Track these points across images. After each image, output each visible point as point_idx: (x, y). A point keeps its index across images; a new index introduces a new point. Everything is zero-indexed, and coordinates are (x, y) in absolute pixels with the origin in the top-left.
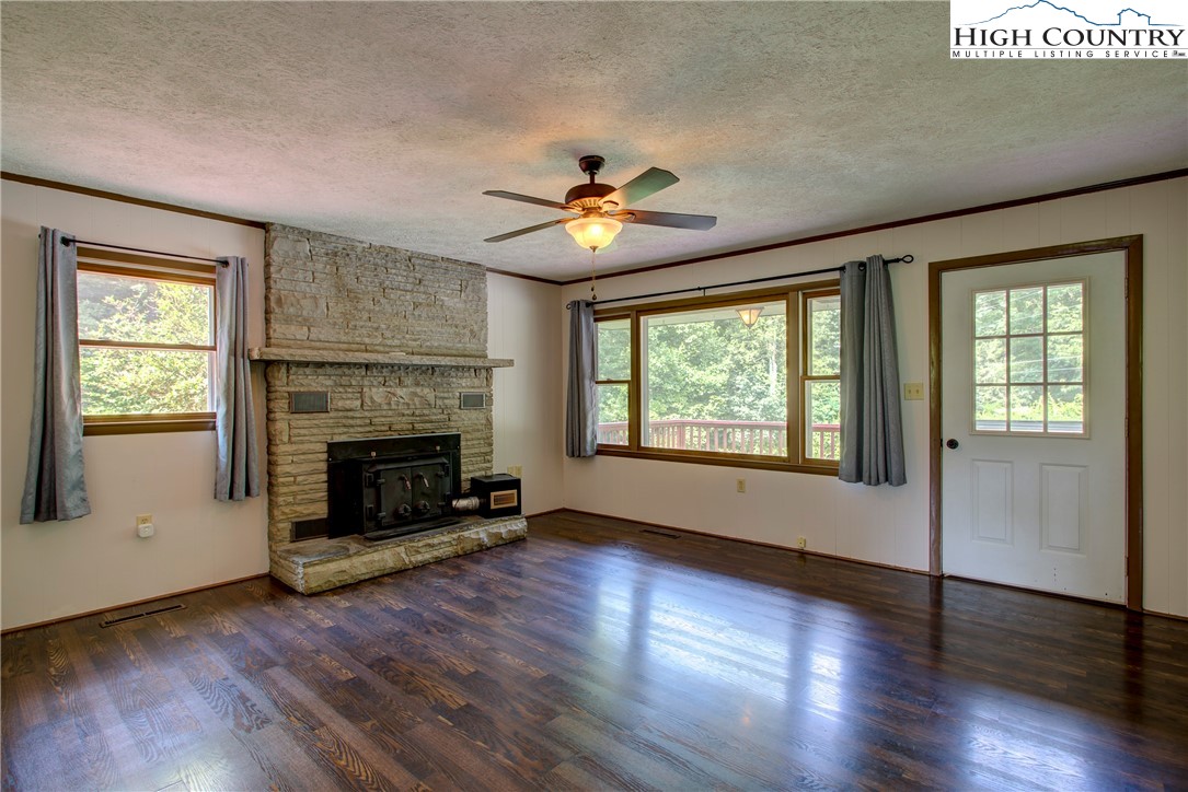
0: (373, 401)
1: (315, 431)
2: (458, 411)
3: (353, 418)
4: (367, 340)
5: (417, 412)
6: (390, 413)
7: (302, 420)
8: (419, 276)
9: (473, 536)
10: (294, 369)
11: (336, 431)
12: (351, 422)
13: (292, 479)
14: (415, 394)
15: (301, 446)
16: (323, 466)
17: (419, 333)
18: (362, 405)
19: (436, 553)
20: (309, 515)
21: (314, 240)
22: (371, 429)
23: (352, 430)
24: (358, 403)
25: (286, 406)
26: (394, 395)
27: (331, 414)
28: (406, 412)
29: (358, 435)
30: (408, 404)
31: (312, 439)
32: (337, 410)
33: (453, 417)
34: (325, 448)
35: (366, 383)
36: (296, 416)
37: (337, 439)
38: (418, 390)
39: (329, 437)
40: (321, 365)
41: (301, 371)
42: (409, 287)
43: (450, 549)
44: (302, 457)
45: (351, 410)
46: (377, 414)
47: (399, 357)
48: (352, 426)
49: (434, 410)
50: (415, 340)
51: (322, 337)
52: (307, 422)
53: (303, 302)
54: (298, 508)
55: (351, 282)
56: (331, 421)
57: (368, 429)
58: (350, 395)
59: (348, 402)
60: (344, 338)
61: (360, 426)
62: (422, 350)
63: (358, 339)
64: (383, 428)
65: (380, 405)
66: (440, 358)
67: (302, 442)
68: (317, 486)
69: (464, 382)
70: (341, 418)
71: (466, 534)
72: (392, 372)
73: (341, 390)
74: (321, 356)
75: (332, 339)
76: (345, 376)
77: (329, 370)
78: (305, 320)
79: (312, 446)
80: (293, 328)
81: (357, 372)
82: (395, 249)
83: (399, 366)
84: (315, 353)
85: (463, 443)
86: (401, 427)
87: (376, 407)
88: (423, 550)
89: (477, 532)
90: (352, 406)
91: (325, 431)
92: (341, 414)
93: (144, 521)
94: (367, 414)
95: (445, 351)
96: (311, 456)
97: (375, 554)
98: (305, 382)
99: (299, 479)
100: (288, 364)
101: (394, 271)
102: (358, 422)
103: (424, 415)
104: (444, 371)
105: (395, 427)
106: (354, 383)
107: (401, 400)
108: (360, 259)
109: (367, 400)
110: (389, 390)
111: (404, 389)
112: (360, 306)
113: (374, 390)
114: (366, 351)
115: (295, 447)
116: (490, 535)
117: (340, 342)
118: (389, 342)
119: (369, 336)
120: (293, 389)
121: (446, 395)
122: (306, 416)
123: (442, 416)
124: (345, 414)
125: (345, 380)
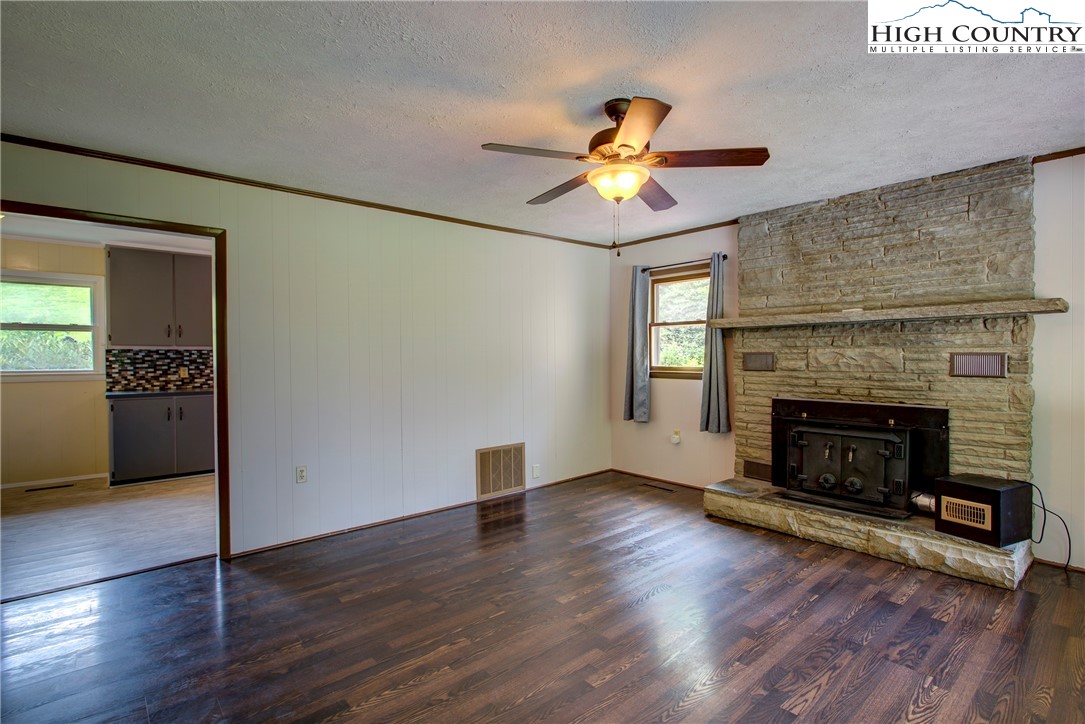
0: (818, 362)
1: (763, 387)
2: (948, 378)
3: (798, 378)
4: (822, 300)
5: (875, 376)
6: (839, 375)
7: (753, 377)
8: (892, 213)
9: (890, 539)
10: (746, 333)
11: (782, 389)
12: (796, 382)
13: (745, 425)
14: (872, 355)
15: (751, 399)
16: (769, 419)
17: (890, 281)
18: (807, 366)
19: (834, 537)
20: (756, 458)
21: (771, 218)
22: (817, 390)
23: (796, 389)
24: (802, 364)
25: (741, 364)
26: (843, 356)
27: (776, 373)
28: (858, 375)
29: (802, 395)
30: (862, 367)
31: (761, 393)
32: (782, 369)
33: (938, 386)
34: (770, 403)
35: (811, 343)
36: (748, 373)
37: (782, 396)
38: (877, 350)
39: (775, 394)
40: (767, 329)
41: (752, 335)
42: (877, 230)
43: (857, 541)
44: (752, 408)
45: (795, 370)
46: (824, 375)
47: (856, 314)
48: (797, 386)
49: (903, 376)
50: (885, 291)
51: (777, 303)
52: (757, 379)
53: (760, 276)
54: (749, 450)
55: (806, 245)
56: (777, 379)
57: (813, 390)
58: (795, 356)
59: (792, 362)
60: (797, 301)
61: (806, 386)
62: (897, 302)
63: (812, 300)
64: (833, 391)
65: (826, 366)
66: (892, 311)
67: (753, 396)
68: (765, 435)
69: (958, 340)
70: (786, 377)
71: (880, 532)
72: (843, 331)
73: (787, 351)
74: (753, 322)
75: (786, 304)
76: (791, 337)
77: (776, 333)
78: (764, 290)
79: (760, 400)
80: (754, 299)
81: (801, 333)
82: (858, 194)
83: (853, 325)
84: (749, 319)
85: (954, 423)
86: (853, 391)
87: (824, 368)
88: (817, 525)
89: (900, 538)
90: (796, 367)
91: (772, 387)
92: (786, 373)
93: (676, 433)
94: (812, 375)
95: (935, 299)
96: (760, 408)
97: (762, 506)
98: (755, 344)
99: (750, 426)
100: (743, 330)
101: (856, 219)
102: (803, 382)
103: (885, 380)
104: (921, 325)
105: (843, 391)
106: (799, 344)
107: (852, 362)
108: (816, 220)
109: (813, 363)
110: (837, 350)
111: (857, 350)
112: (815, 266)
113: (820, 351)
114: (822, 311)
115: (747, 399)
116: (922, 550)
117: (794, 306)
118: (848, 299)
119: (825, 295)
120: (746, 351)
121: (923, 356)
122: (755, 373)
123: (918, 383)
124: (790, 373)
125: (790, 342)
